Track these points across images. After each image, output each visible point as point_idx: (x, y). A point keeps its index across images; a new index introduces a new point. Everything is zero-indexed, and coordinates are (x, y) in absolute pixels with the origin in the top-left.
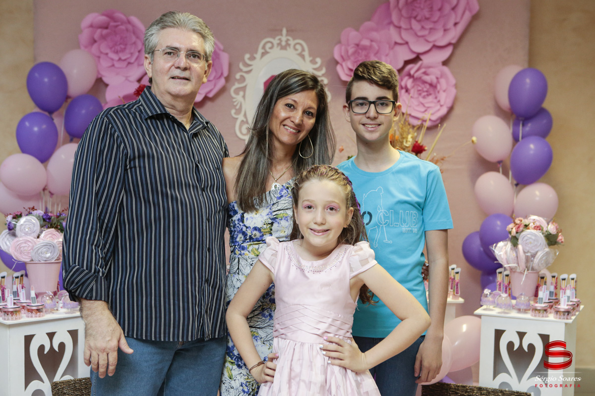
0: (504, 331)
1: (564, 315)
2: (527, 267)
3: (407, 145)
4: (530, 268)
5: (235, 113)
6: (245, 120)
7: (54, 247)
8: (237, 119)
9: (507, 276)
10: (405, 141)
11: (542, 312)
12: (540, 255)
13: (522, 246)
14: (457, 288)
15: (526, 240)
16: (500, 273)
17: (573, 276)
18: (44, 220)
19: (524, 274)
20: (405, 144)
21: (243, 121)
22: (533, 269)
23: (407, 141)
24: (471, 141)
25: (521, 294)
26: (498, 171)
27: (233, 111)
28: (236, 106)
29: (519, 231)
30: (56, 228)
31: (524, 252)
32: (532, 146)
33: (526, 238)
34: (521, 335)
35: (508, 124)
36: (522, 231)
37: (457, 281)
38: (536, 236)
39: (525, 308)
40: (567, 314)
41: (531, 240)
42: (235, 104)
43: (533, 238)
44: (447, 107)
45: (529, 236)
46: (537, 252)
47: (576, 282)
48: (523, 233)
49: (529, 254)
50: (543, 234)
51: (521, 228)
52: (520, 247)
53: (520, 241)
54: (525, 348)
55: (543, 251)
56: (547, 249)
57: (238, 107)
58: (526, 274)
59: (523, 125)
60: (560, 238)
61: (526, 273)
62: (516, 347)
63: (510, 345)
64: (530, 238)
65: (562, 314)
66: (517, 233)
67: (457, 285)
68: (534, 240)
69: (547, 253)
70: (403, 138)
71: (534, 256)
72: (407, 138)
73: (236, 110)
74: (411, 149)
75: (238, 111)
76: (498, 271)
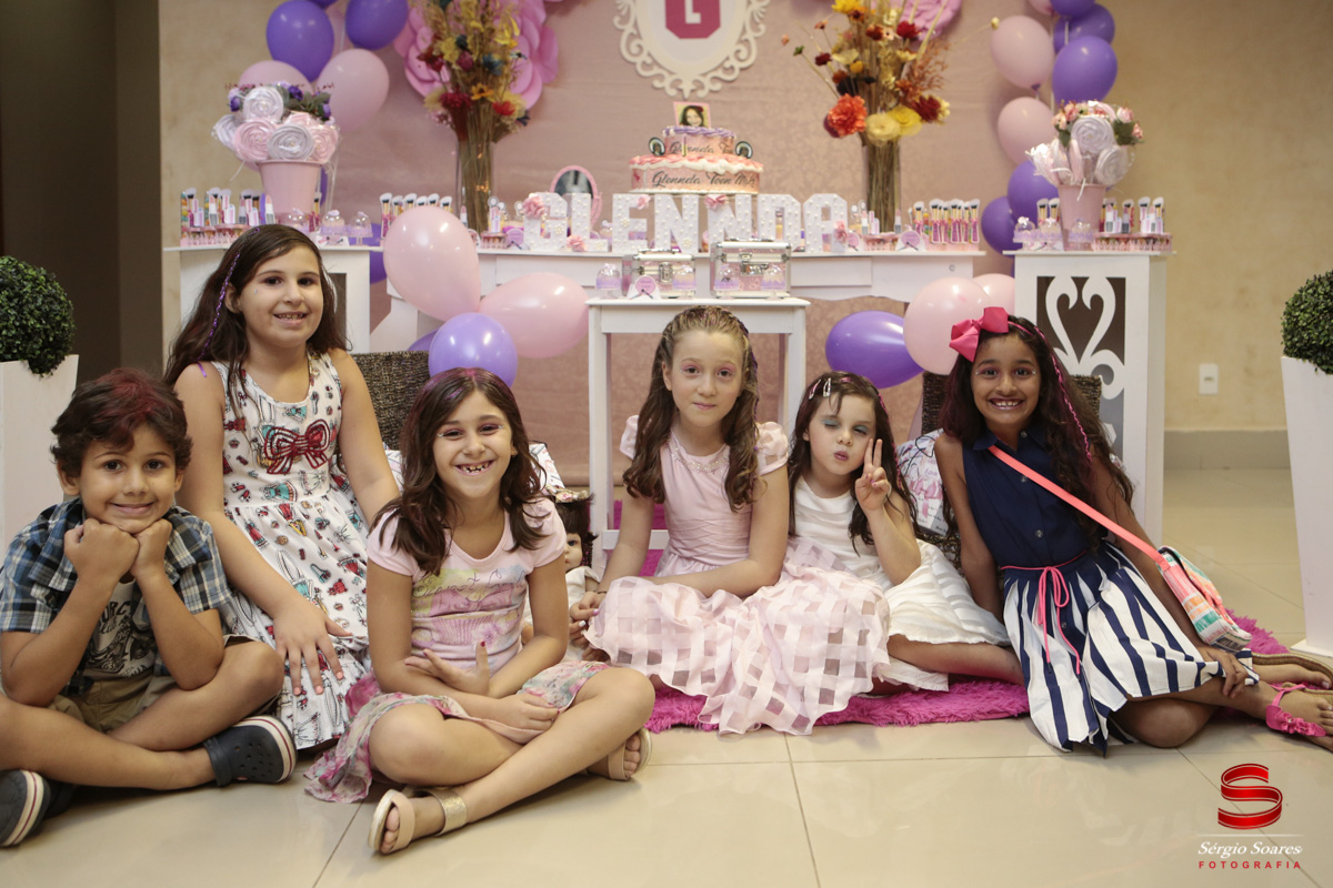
0: (1052, 278)
1: (1148, 243)
2: (1085, 176)
3: (889, 23)
4: (1092, 180)
5: (620, 23)
6: (635, 32)
7: (305, 136)
8: (622, 31)
9: (1054, 206)
10: (885, 16)
11: (1111, 242)
12: (1105, 155)
13: (1078, 140)
14: (975, 231)
15: (1083, 133)
16: (1043, 207)
17: (1159, 200)
18: (292, 96)
19: (1079, 188)
20: (885, 21)
21: (632, 34)
22: (1095, 181)
23: (888, 17)
24: (990, 25)
25: (1078, 221)
26: (1033, 96)
27: (616, 20)
28: (619, 11)
29: (1071, 120)
30: (312, 112)
31: (1082, 154)
32: (1085, 50)
33: (1083, 129)
34: (1080, 282)
35: (1048, 30)
36: (1077, 118)
37: (975, 220)
38: (1098, 123)
39: (1085, 241)
40: (1152, 241)
41: (1090, 132)
42: (620, 7)
43: (1094, 127)
44: (953, 11)
45: (1087, 125)
46: (1101, 151)
47: (1163, 211)
48: (1079, 122)
49: (1089, 157)
50: (1109, 120)
51: (1074, 114)
52: (1074, 143)
53: (1073, 135)
54: (1087, 302)
55: (1109, 150)
56: (1116, 147)
57: (624, 13)
58: (1085, 188)
59: (1070, 29)
60: (1137, 130)
61: (1084, 185)
62: (1072, 302)
63: (1063, 300)
64: (1090, 128)
65: (1144, 242)
66: (1068, 123)
67: (975, 227)
68: (1096, 132)
69: (1117, 154)
70: (883, 13)
71: (1095, 159)
72: (889, 12)
73: (622, 17)
74: (895, 26)
75: (625, 20)
76: (1040, 203)
